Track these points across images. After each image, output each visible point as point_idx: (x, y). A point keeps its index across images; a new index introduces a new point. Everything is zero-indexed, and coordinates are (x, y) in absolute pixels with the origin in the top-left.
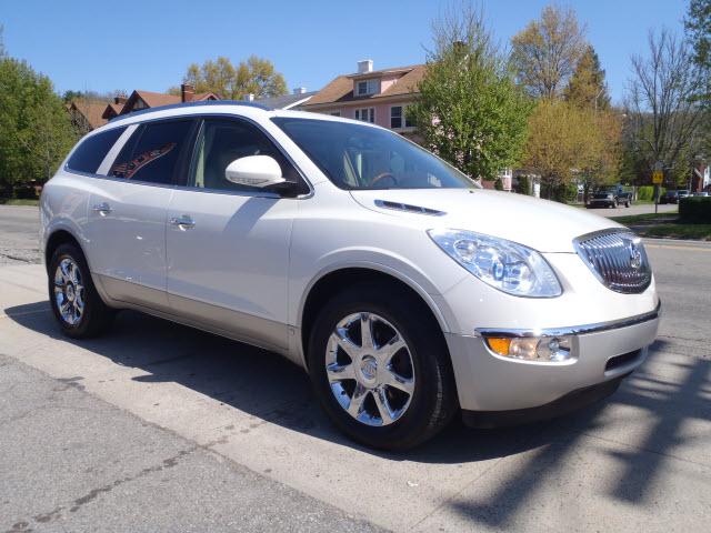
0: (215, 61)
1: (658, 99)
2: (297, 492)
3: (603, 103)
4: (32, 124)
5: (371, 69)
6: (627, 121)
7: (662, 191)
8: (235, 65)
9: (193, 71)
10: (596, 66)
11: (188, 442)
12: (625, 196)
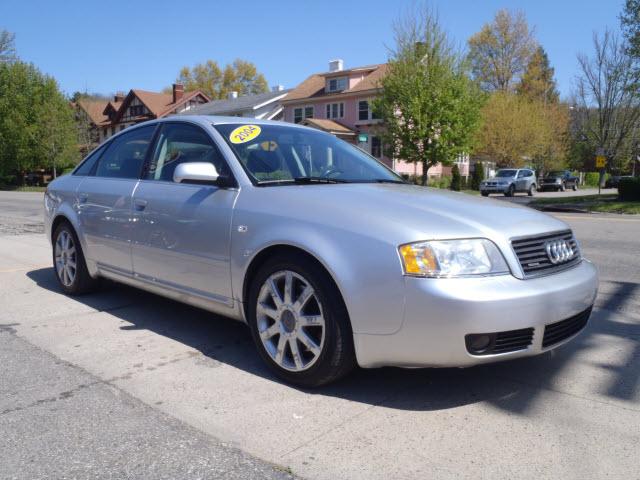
0: (204, 64)
1: (603, 94)
2: (180, 423)
3: (552, 97)
4: (40, 119)
5: (341, 68)
6: (574, 113)
7: (607, 176)
8: (222, 68)
9: (185, 73)
10: (546, 63)
11: (92, 377)
12: (572, 180)
